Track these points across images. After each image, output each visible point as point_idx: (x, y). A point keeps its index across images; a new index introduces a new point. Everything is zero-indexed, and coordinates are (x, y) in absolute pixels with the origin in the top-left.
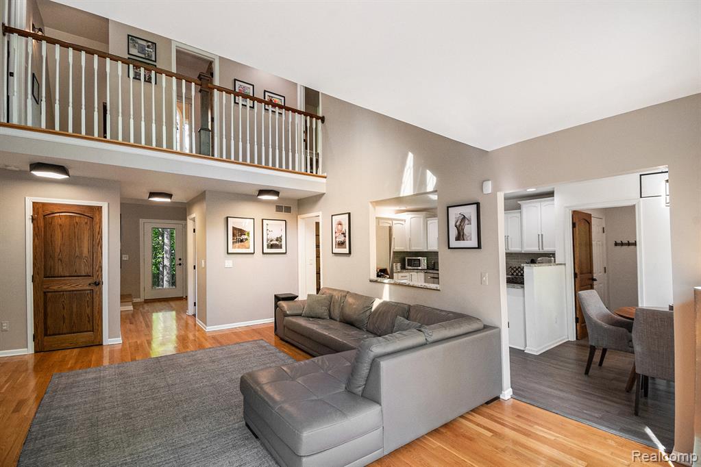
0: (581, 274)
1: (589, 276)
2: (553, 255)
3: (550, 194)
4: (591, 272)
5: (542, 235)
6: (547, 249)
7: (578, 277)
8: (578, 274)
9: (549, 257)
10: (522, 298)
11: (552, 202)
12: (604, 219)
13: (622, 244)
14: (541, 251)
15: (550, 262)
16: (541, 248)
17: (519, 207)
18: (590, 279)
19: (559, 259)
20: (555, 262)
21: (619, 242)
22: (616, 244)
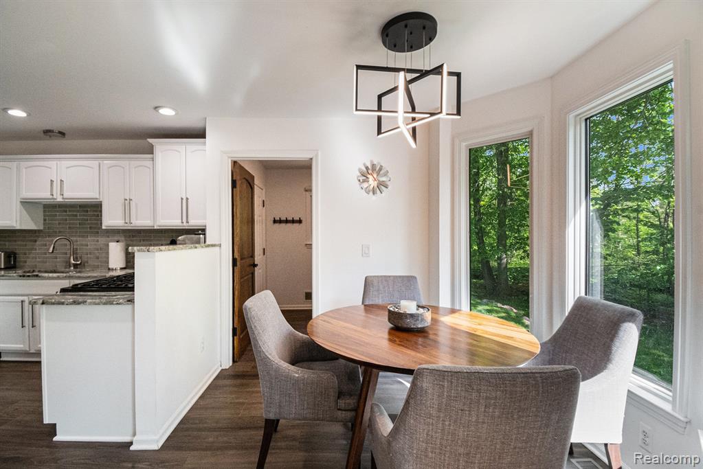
0: (241, 259)
1: (249, 261)
2: (204, 231)
3: (200, 134)
4: (252, 256)
5: (187, 199)
6: (194, 222)
7: (238, 263)
8: (238, 259)
9: (196, 234)
10: (130, 324)
11: (201, 147)
12: (264, 190)
13: (280, 221)
14: (185, 226)
15: (198, 242)
16: (184, 220)
17: (150, 150)
18: (251, 265)
19: (211, 237)
20: (205, 242)
21: (277, 219)
22: (275, 221)
